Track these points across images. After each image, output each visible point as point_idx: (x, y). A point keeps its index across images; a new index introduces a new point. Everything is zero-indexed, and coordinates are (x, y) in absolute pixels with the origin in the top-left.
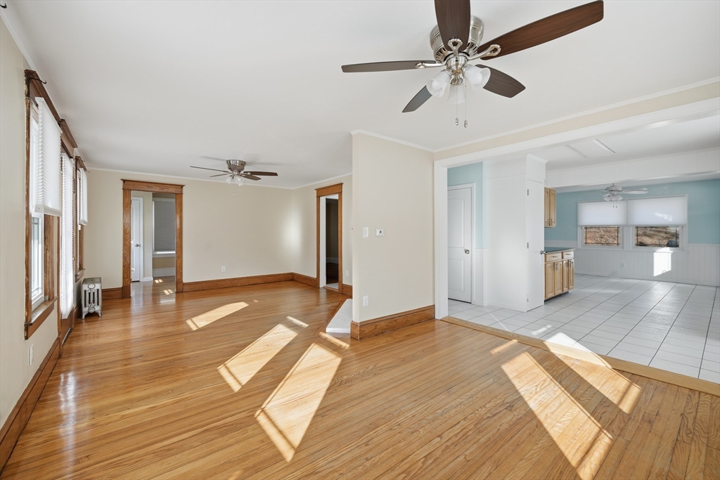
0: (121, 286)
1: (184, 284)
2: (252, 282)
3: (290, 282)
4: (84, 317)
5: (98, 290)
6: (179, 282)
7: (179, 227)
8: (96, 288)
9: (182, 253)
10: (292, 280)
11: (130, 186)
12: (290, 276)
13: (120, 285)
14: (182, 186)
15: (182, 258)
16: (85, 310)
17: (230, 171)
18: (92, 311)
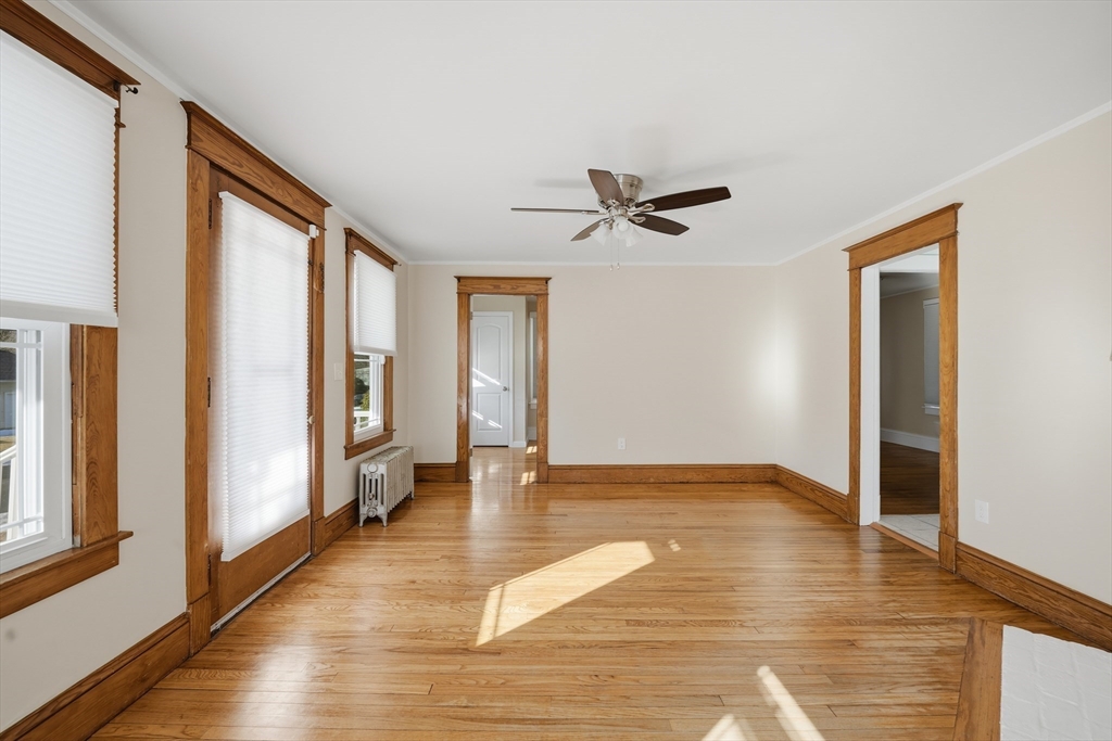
0: (455, 461)
1: (550, 468)
2: (680, 478)
3: (768, 489)
4: (361, 524)
5: (382, 475)
6: (540, 462)
7: (541, 358)
8: (379, 473)
9: (547, 408)
10: (774, 482)
11: (467, 287)
12: (770, 474)
13: (453, 459)
14: (547, 280)
15: (547, 417)
16: (364, 511)
17: (602, 210)
18: (371, 515)
